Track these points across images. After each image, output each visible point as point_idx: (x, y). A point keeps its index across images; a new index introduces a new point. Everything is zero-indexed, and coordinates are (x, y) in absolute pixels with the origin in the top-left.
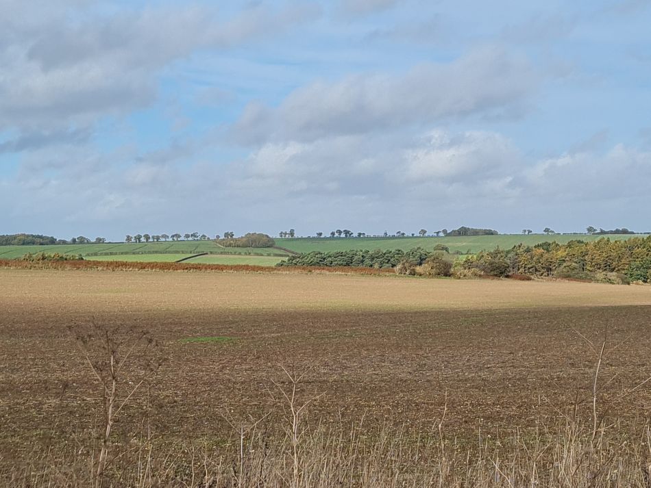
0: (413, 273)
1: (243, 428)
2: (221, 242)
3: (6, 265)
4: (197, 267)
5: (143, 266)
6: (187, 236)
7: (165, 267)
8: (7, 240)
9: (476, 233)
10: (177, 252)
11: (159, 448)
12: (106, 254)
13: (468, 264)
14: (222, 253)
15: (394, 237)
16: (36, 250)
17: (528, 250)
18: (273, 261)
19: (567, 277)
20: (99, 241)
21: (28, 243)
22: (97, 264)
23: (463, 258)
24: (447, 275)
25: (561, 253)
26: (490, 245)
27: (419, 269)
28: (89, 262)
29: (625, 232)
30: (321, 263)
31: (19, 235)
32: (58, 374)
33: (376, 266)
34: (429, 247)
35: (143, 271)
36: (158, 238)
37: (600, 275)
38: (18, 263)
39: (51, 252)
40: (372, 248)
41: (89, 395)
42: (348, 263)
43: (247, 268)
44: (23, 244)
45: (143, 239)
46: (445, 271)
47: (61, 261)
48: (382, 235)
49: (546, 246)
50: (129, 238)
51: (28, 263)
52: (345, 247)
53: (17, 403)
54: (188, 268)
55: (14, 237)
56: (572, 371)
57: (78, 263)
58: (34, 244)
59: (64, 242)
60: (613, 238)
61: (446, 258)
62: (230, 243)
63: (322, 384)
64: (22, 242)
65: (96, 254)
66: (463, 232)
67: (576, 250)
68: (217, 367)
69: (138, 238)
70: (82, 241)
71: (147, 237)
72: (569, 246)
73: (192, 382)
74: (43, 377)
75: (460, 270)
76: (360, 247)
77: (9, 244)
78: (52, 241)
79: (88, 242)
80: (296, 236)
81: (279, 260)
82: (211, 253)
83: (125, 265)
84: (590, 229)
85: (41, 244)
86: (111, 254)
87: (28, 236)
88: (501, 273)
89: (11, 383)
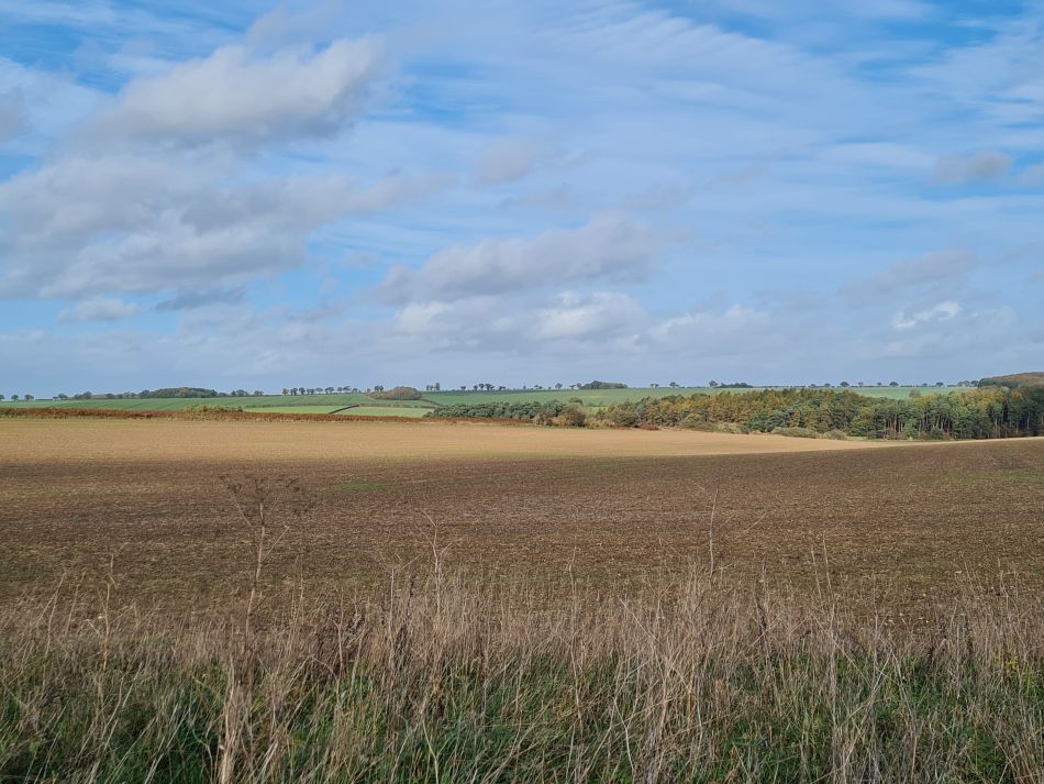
0: (550, 424)
1: (395, 569)
2: (372, 395)
3: (169, 417)
4: (350, 419)
5: (298, 418)
6: (340, 389)
7: (319, 418)
8: (171, 393)
9: (607, 386)
10: (331, 404)
11: (312, 589)
12: (264, 406)
13: (601, 415)
14: (372, 405)
15: (532, 391)
16: (199, 403)
17: (656, 403)
18: (420, 413)
19: (691, 427)
20: (258, 394)
21: (191, 396)
22: (255, 415)
23: (596, 410)
24: (581, 425)
25: (685, 406)
26: (619, 398)
27: (555, 420)
28: (247, 414)
29: (744, 386)
30: (465, 414)
31: (181, 389)
32: (218, 518)
33: (516, 417)
34: (564, 400)
35: (299, 422)
36: (313, 391)
37: (721, 425)
38: (181, 415)
39: (212, 404)
40: (512, 400)
41: (247, 538)
42: (490, 414)
43: (395, 419)
44: (186, 397)
45: (298, 392)
46: (579, 422)
47: (222, 412)
48: (521, 388)
49: (673, 400)
50: (285, 392)
51: (191, 415)
52: (488, 400)
53: (179, 547)
54: (340, 419)
55: (177, 391)
56: (696, 514)
57: (238, 414)
58: (196, 397)
59: (225, 395)
60: (733, 391)
61: (581, 409)
62: (380, 396)
63: (463, 527)
64: (184, 395)
65: (254, 406)
66: (596, 386)
67: (698, 403)
68: (367, 511)
69: (294, 391)
70: (241, 394)
71: (302, 390)
72: (693, 398)
73: (344, 525)
74: (203, 521)
75: (593, 421)
76: (501, 400)
77: (173, 397)
78: (213, 394)
79: (247, 395)
80: (441, 389)
81: (425, 412)
82: (363, 405)
83: (281, 416)
84: (712, 383)
85: (203, 397)
86: (269, 406)
87: (190, 389)
88: (630, 423)
89: (173, 527)
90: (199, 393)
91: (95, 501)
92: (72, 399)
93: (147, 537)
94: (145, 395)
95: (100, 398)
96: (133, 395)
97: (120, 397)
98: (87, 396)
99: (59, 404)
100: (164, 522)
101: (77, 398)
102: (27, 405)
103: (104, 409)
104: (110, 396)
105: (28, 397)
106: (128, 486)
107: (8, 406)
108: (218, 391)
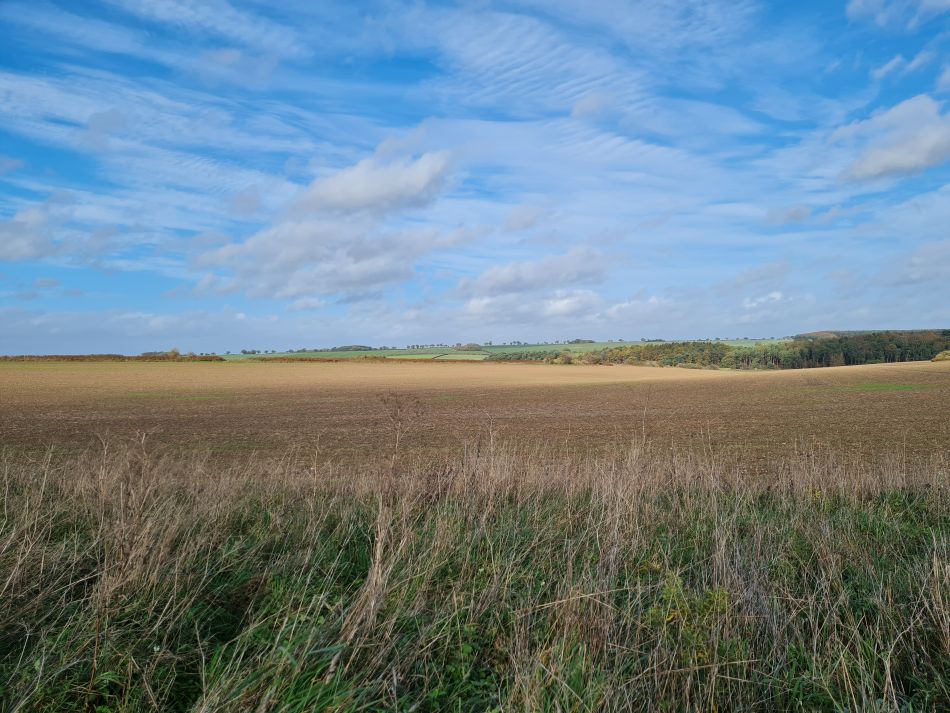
0: (552, 363)
1: (466, 442)
2: (455, 348)
3: (347, 361)
4: (443, 361)
5: (415, 361)
6: (438, 345)
7: (426, 361)
8: (348, 349)
9: (584, 342)
10: (433, 354)
11: (424, 453)
12: (397, 355)
13: (581, 358)
14: (455, 354)
15: (542, 345)
16: (363, 353)
17: (611, 351)
18: (480, 358)
19: (631, 364)
20: (394, 348)
21: (358, 350)
22: (393, 360)
23: (577, 355)
24: (570, 363)
25: (628, 352)
26: (591, 348)
27: (555, 361)
28: (388, 359)
29: (660, 341)
30: (505, 359)
33: (534, 359)
34: (560, 350)
35: (416, 363)
36: (423, 346)
37: (648, 362)
38: (353, 360)
39: (369, 354)
40: (531, 350)
42: (519, 358)
43: (468, 361)
44: (356, 350)
45: (415, 347)
46: (569, 362)
47: (375, 359)
48: (536, 344)
49: (621, 349)
50: (408, 347)
51: (358, 360)
52: (518, 350)
54: (438, 361)
55: (351, 347)
56: (634, 412)
57: (383, 360)
58: (361, 350)
59: (376, 349)
60: (654, 344)
61: (570, 355)
62: (459, 348)
63: (506, 420)
65: (392, 355)
66: (578, 342)
67: (635, 350)
68: (453, 411)
69: (413, 347)
70: (385, 348)
72: (632, 348)
73: (440, 419)
74: (365, 417)
75: (576, 361)
76: (525, 350)
77: (350, 351)
78: (370, 349)
79: (388, 349)
80: (492, 345)
81: (484, 357)
82: (450, 354)
83: (406, 360)
84: (643, 340)
85: (365, 350)
86: (400, 355)
87: (357, 346)
88: (597, 362)
89: (350, 421)
90: (363, 348)
91: (309, 407)
93: (336, 426)
94: (334, 350)
95: (310, 351)
96: (328, 350)
98: (304, 351)
100: (344, 417)
101: (298, 351)
102: (274, 356)
104: (316, 351)
108: (373, 347)
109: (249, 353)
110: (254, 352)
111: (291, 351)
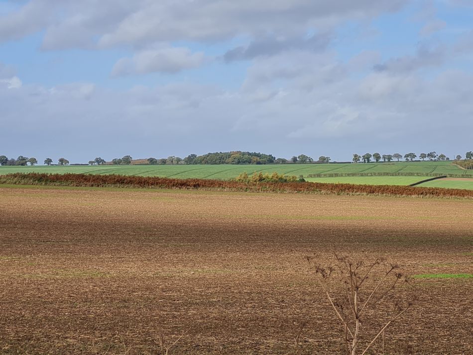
2: (463, 163)
3: (219, 186)
4: (434, 192)
5: (372, 190)
6: (423, 156)
7: (397, 191)
8: (221, 158)
10: (411, 174)
12: (331, 176)
14: (463, 176)
16: (252, 171)
20: (323, 160)
21: (244, 162)
22: (320, 186)
28: (311, 185)
32: (277, 311)
35: (372, 196)
36: (389, 158)
38: (233, 185)
39: (269, 172)
41: (311, 336)
44: (239, 163)
45: (372, 159)
47: (279, 184)
50: (356, 158)
51: (244, 185)
53: (232, 342)
54: (423, 192)
55: (229, 155)
57: (300, 185)
58: (250, 163)
59: (284, 162)
62: (472, 165)
64: (236, 160)
65: (319, 176)
68: (457, 308)
69: (367, 158)
70: (304, 160)
71: (377, 157)
73: (428, 325)
74: (260, 313)
77: (223, 163)
78: (271, 160)
79: (311, 162)
82: (451, 176)
83: (351, 188)
85: (259, 163)
86: (336, 175)
87: (244, 154)
89: (224, 319)
90: (255, 159)
91: (136, 284)
92: (110, 164)
93: (196, 330)
94: (191, 160)
95: (141, 163)
96: (179, 160)
97: (164, 162)
98: (127, 161)
99: (96, 170)
100: (214, 312)
101: (116, 162)
102: (62, 171)
103: (145, 176)
104: (152, 161)
105: (62, 161)
106: (173, 268)
107: (41, 171)
108: (277, 157)
109: (12, 163)
110: (22, 162)
111: (99, 161)
